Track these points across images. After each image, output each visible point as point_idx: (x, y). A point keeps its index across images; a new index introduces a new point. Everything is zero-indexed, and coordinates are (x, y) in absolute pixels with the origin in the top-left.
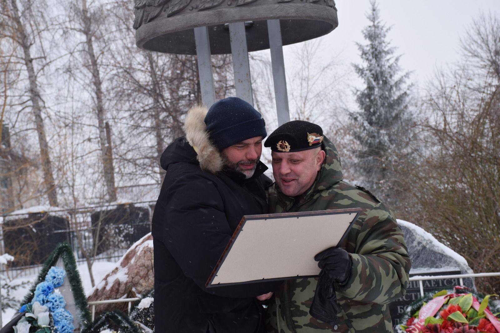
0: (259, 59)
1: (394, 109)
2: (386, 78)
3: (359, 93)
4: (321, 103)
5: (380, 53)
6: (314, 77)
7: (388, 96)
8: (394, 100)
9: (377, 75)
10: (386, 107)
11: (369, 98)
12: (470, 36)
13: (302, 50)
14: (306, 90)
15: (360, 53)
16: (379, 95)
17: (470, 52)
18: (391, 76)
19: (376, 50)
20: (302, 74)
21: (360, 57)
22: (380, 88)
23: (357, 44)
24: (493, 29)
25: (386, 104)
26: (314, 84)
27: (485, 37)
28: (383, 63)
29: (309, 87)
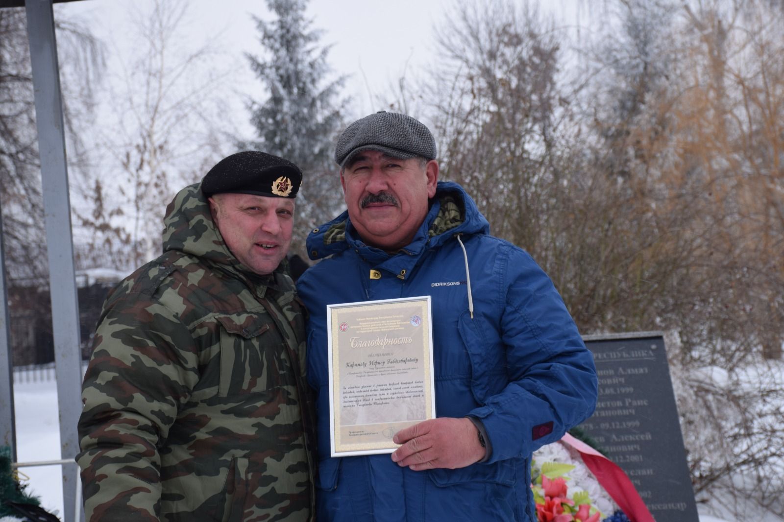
0: (72, 28)
1: (317, 141)
2: (304, 83)
3: (255, 107)
4: (184, 121)
5: (295, 37)
6: (172, 70)
7: (307, 116)
8: (317, 125)
9: (289, 77)
10: (304, 136)
11: (274, 118)
12: (450, 21)
13: (151, 19)
14: (156, 94)
15: (260, 35)
16: (291, 113)
17: (449, 48)
18: (313, 81)
19: (288, 31)
20: (150, 65)
21: (258, 44)
22: (293, 102)
23: (254, 18)
24: (486, 12)
25: (304, 131)
26: (172, 84)
27: (474, 26)
28: (300, 57)
29: (163, 90)
